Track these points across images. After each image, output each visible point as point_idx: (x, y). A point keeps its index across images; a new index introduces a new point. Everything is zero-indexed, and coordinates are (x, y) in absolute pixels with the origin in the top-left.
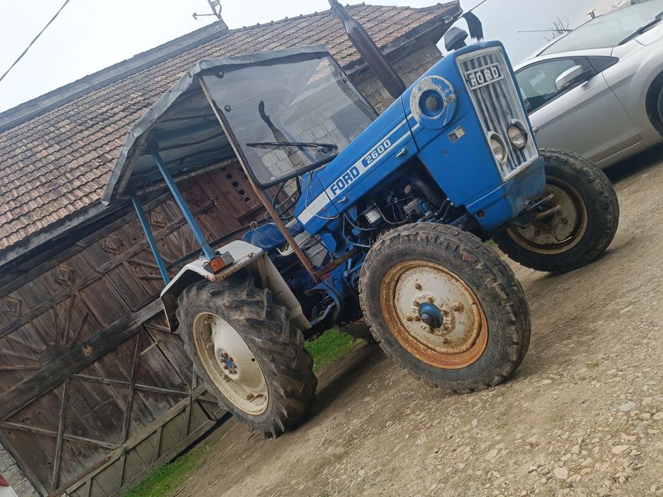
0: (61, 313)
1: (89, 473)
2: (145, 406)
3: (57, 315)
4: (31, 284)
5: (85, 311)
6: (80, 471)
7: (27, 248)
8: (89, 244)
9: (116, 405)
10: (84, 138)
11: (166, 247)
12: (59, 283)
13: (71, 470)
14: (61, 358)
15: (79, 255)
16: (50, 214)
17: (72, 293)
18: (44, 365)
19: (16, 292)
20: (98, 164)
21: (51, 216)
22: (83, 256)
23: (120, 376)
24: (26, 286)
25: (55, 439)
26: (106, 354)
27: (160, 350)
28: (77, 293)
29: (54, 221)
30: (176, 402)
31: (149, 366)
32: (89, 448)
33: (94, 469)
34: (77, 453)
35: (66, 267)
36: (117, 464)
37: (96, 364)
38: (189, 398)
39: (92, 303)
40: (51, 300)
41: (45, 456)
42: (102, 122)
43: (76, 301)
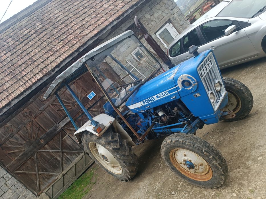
0: (29, 128)
1: (50, 184)
2: (68, 158)
3: (27, 129)
4: (14, 119)
5: (38, 126)
6: (47, 184)
7: (10, 106)
8: (34, 100)
9: (57, 159)
10: (21, 48)
11: (65, 96)
12: (26, 117)
13: (44, 184)
14: (32, 145)
15: (31, 104)
16: (16, 90)
17: (31, 120)
18: (26, 149)
19: (9, 122)
20: (30, 63)
21: (16, 91)
22: (33, 105)
23: (57, 149)
24: (12, 120)
25: (36, 175)
26: (49, 141)
27: (70, 137)
28: (33, 120)
29: (19, 94)
30: (79, 155)
31: (67, 143)
32: (49, 176)
33: (52, 183)
34: (45, 178)
35: (27, 110)
36: (61, 180)
37: (46, 146)
38: (84, 153)
39: (40, 123)
40: (24, 124)
41: (33, 181)
42: (27, 39)
43: (34, 123)
